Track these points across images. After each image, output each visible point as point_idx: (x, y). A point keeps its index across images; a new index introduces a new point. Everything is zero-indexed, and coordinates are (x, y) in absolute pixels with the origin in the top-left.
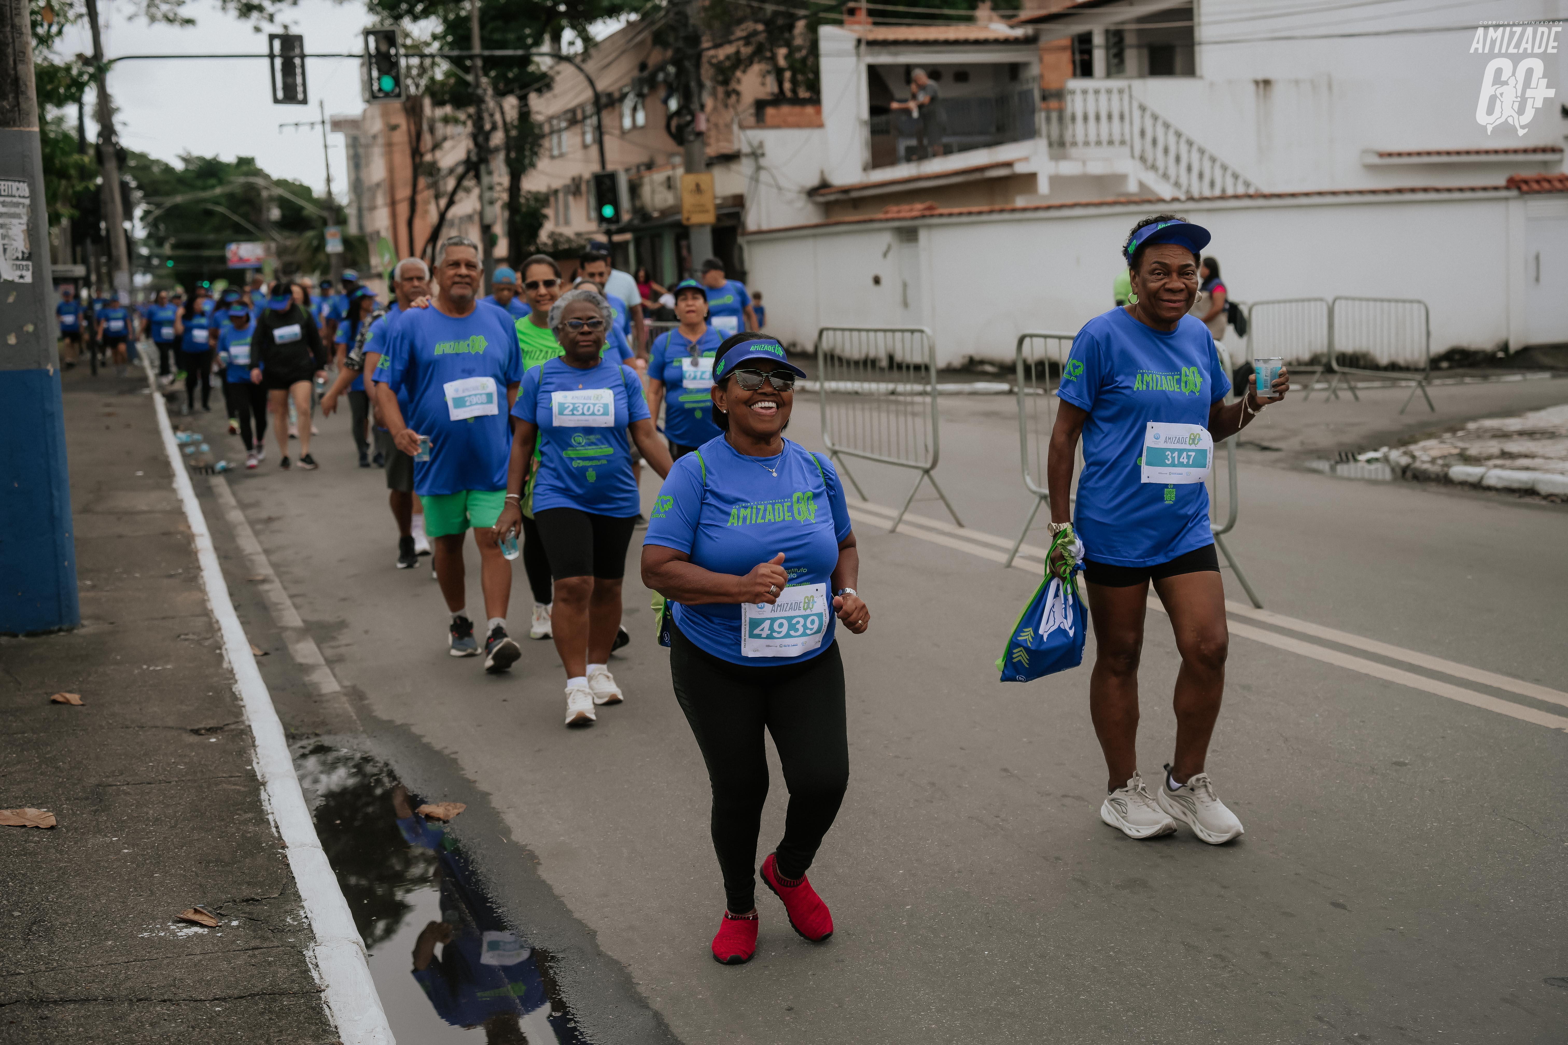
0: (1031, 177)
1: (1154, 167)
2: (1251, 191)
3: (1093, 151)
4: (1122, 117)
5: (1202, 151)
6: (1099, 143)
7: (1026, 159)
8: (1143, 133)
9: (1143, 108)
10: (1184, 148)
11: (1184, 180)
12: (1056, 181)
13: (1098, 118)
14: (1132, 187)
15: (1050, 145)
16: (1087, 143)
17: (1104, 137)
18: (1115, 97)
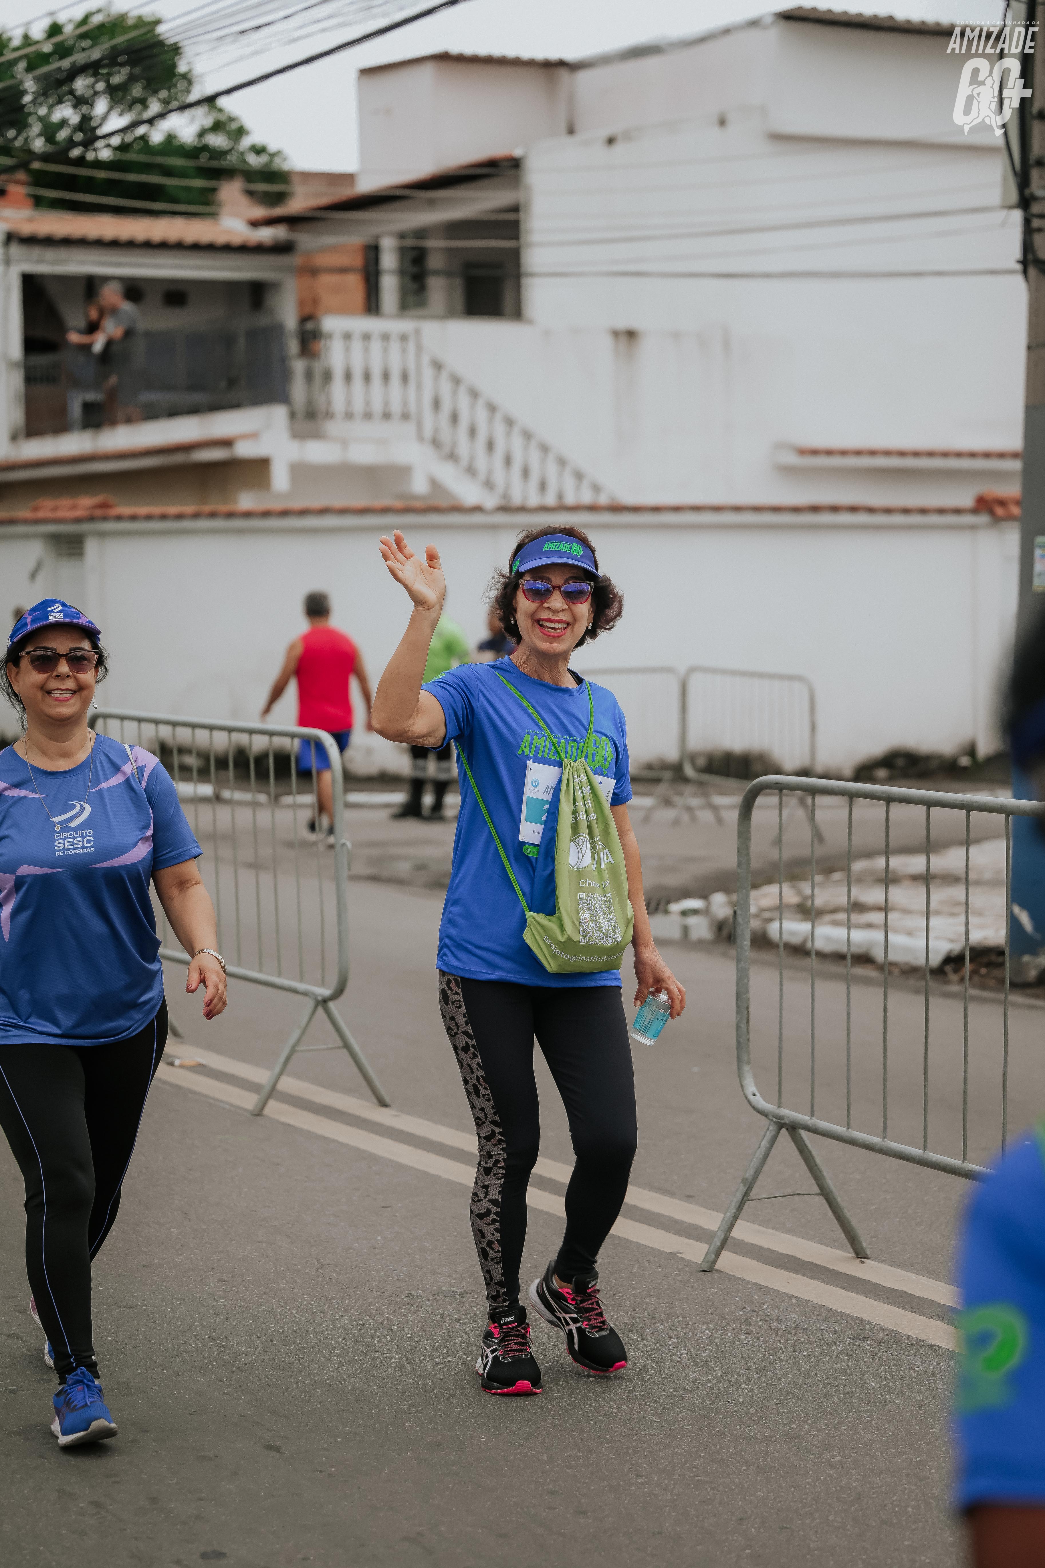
0: (262, 465)
1: (452, 457)
2: (603, 500)
3: (359, 428)
4: (405, 378)
5: (527, 435)
6: (368, 416)
7: (253, 436)
8: (437, 404)
9: (438, 366)
10: (499, 429)
11: (499, 477)
12: (299, 471)
13: (367, 377)
14: (419, 486)
15: (292, 415)
16: (349, 416)
17: (377, 407)
18: (395, 346)
